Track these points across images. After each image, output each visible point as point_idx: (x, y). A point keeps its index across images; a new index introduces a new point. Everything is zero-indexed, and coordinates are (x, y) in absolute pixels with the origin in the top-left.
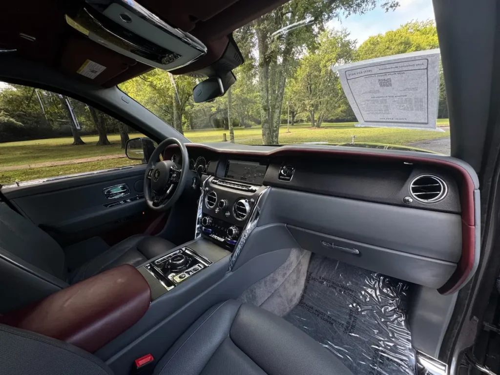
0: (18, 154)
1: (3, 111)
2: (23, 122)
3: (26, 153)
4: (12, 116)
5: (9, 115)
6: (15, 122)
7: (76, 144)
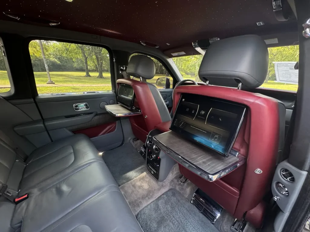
0: (61, 78)
1: (52, 55)
2: (60, 62)
3: (65, 79)
4: (56, 58)
5: (54, 57)
6: (57, 61)
7: (87, 76)
